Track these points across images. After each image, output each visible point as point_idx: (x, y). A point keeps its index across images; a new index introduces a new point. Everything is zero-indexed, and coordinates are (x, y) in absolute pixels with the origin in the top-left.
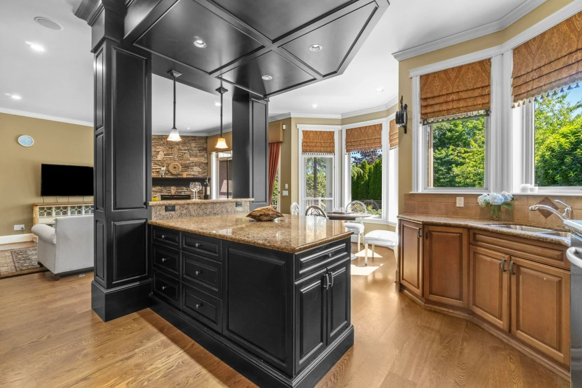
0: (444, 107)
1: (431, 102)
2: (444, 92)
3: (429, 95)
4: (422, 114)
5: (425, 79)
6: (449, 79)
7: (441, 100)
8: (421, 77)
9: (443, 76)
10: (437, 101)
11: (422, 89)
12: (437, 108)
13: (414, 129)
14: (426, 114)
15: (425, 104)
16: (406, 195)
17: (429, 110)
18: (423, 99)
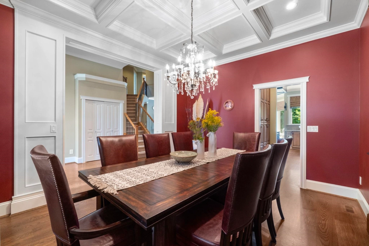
0: (296, 105)
1: (293, 103)
2: (296, 101)
3: (292, 102)
4: (290, 106)
5: (291, 98)
6: (297, 98)
7: (295, 103)
8: (290, 97)
9: (296, 98)
10: (294, 103)
11: (290, 100)
12: (294, 105)
13: (288, 109)
14: (291, 106)
15: (291, 104)
16: (286, 125)
17: (292, 105)
18: (291, 103)
